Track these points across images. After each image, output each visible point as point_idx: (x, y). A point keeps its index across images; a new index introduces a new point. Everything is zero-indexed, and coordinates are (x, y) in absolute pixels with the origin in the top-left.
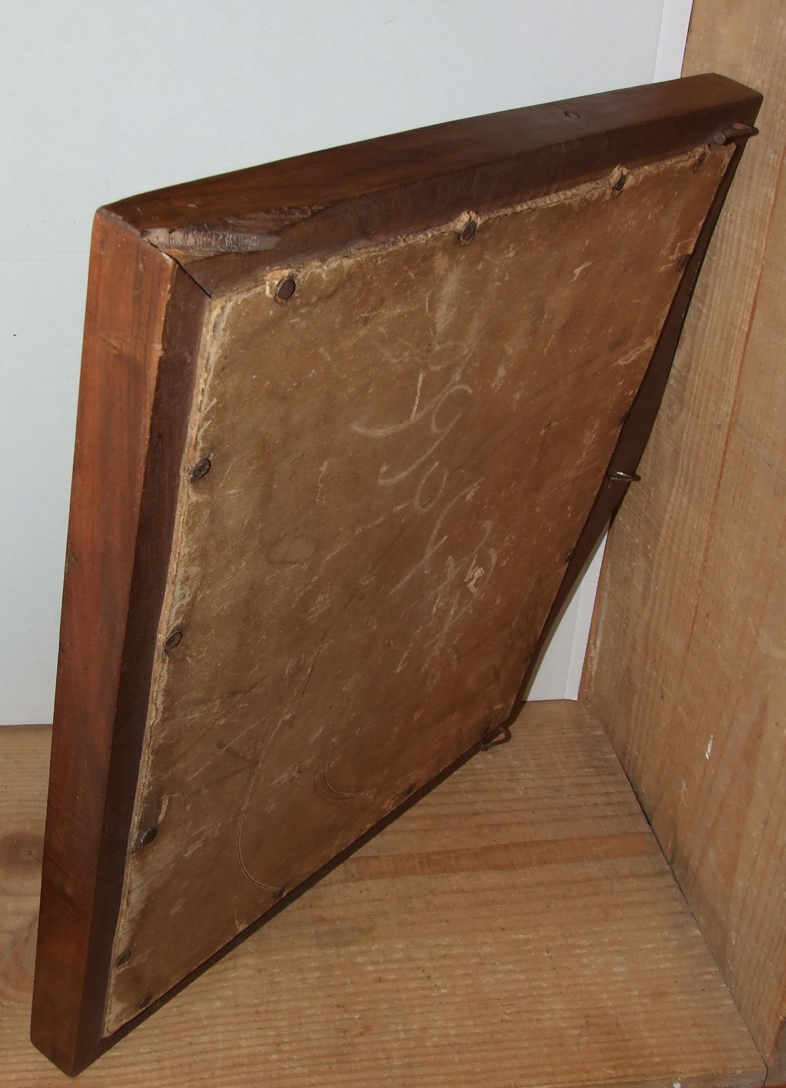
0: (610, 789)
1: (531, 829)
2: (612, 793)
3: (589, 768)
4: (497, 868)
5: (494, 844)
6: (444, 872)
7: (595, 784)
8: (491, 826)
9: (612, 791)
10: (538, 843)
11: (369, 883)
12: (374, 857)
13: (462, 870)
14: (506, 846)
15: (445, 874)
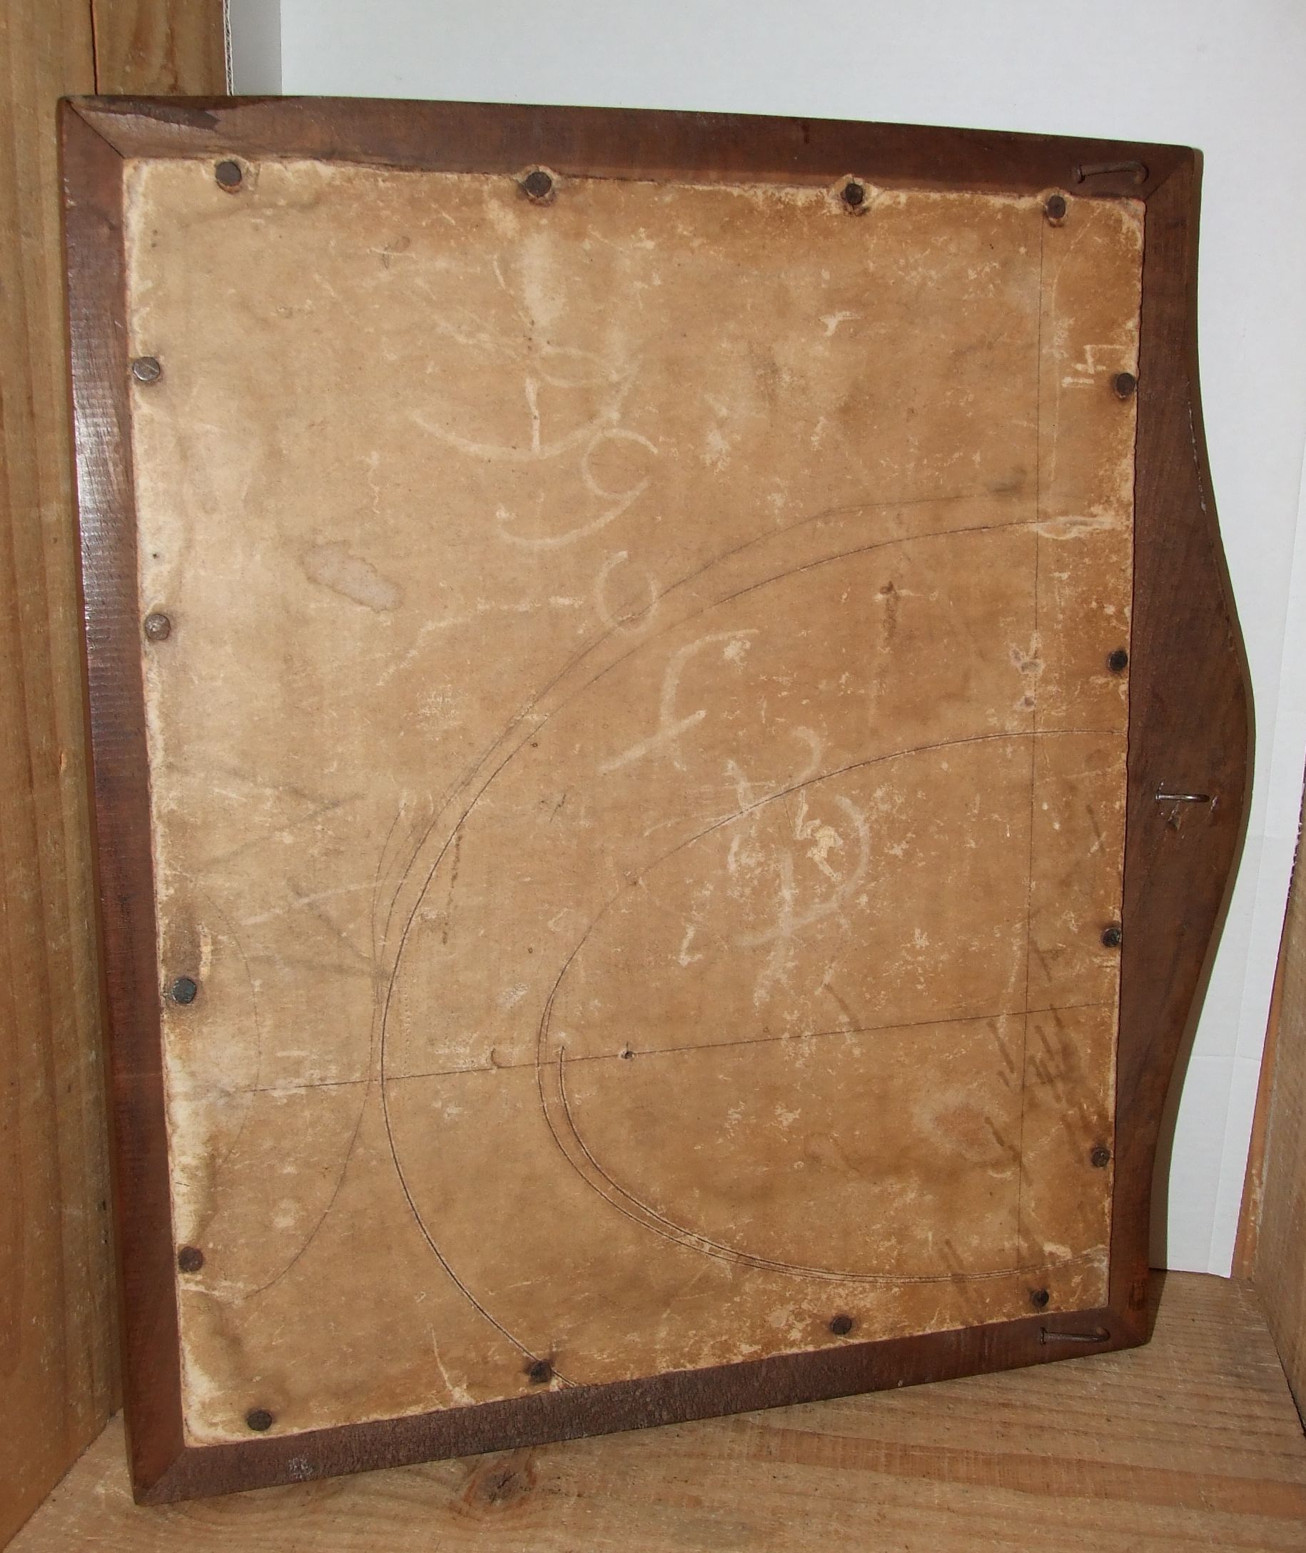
0: (1257, 1410)
1: (1097, 1443)
2: (1258, 1418)
3: (1226, 1374)
4: (1020, 1488)
5: (1025, 1452)
6: (924, 1476)
7: (1230, 1399)
8: (1028, 1427)
9: (1259, 1414)
10: (1103, 1466)
11: (792, 1469)
12: (814, 1434)
13: (956, 1479)
14: (1045, 1461)
15: (926, 1480)
